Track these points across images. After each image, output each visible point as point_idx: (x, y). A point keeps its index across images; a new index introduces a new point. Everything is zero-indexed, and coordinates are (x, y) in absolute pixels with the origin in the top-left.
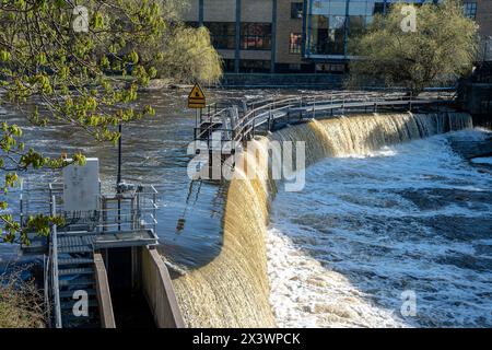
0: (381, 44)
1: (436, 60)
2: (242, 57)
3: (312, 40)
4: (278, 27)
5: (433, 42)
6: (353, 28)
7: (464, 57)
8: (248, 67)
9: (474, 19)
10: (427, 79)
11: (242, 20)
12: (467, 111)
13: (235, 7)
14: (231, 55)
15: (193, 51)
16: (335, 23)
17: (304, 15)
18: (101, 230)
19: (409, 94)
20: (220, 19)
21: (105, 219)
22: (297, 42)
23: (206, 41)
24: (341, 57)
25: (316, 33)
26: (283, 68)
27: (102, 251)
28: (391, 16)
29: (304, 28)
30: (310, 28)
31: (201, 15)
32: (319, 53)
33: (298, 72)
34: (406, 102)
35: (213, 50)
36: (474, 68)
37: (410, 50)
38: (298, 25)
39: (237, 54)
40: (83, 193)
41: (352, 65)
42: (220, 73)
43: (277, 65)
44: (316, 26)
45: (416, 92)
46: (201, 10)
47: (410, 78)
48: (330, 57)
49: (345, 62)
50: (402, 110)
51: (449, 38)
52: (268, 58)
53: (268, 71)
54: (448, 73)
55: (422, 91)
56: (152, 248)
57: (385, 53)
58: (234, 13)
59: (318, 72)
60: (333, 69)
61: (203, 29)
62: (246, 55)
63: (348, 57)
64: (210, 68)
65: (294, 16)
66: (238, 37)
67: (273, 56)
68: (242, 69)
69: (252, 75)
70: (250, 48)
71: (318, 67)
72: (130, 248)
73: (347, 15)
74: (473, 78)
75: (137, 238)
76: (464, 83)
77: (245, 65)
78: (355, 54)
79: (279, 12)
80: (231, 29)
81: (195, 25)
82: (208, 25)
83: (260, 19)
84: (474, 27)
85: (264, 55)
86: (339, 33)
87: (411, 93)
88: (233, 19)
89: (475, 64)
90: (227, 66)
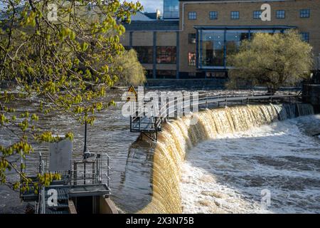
0: (249, 60)
1: (286, 69)
2: (157, 68)
3: (203, 57)
4: (180, 49)
5: (283, 58)
6: (229, 49)
7: (304, 67)
8: (160, 75)
9: (308, 42)
10: (281, 81)
11: (157, 45)
12: (309, 103)
13: (152, 37)
14: (150, 67)
15: (127, 65)
16: (218, 45)
17: (197, 41)
18: (72, 184)
19: (269, 92)
20: (143, 45)
21: (75, 176)
22: (193, 58)
23: (134, 59)
24: (222, 68)
25: (205, 52)
26: (184, 75)
27: (72, 198)
28: (254, 41)
29: (197, 50)
30: (201, 49)
31: (131, 42)
32: (207, 65)
33: (194, 78)
34: (268, 97)
35: (139, 64)
36: (312, 74)
37: (268, 63)
38: (194, 48)
39: (154, 66)
40: (61, 158)
41: (231, 75)
42: (144, 79)
43: (180, 73)
44: (205, 48)
45: (274, 91)
46: (131, 39)
47: (269, 81)
48: (215, 67)
49: (226, 71)
51: (293, 55)
52: (175, 69)
53: (174, 77)
54: (295, 77)
55: (279, 89)
56: (107, 197)
57: (253, 66)
58: (152, 40)
59: (207, 77)
60: (217, 75)
61: (132, 51)
62: (160, 67)
63: (227, 68)
64: (137, 76)
65: (190, 42)
66: (155, 56)
67: (178, 68)
68: (158, 76)
69: (164, 80)
70: (163, 62)
71: (208, 75)
72: (92, 197)
73: (225, 41)
74: (312, 81)
75: (97, 190)
76: (305, 85)
77: (159, 73)
78: (232, 66)
79: (180, 40)
80: (150, 51)
81: (127, 48)
82: (136, 48)
83: (168, 44)
84: (309, 47)
85: (172, 67)
86: (219, 52)
87: (271, 91)
88: (152, 45)
89: (312, 71)
90: (149, 74)
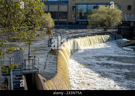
0: (97, 17)
1: (112, 20)
2: (60, 21)
3: (78, 16)
4: (69, 13)
5: (110, 16)
6: (89, 12)
7: (119, 20)
8: (61, 23)
9: (121, 10)
10: (109, 25)
11: (59, 11)
12: (121, 34)
13: (57, 8)
14: (56, 20)
15: (47, 20)
16: (84, 11)
17: (76, 9)
18: (24, 69)
19: (105, 30)
20: (53, 11)
21: (25, 65)
22: (74, 16)
23: (50, 17)
24: (86, 20)
25: (79, 14)
27: (24, 74)
28: (99, 9)
29: (76, 13)
30: (77, 13)
31: (48, 10)
32: (80, 19)
33: (75, 24)
34: (104, 32)
35: (52, 19)
36: (122, 23)
37: (105, 18)
38: (74, 12)
39: (58, 20)
40: (19, 58)
41: (89, 23)
42: (54, 25)
43: (69, 22)
44: (79, 12)
46: (48, 9)
47: (105, 25)
48: (83, 20)
49: (87, 21)
50: (103, 34)
51: (114, 15)
52: (67, 21)
53: (66, 24)
54: (115, 24)
55: (108, 29)
56: (38, 73)
57: (98, 19)
59: (80, 24)
60: (84, 23)
61: (49, 13)
62: (61, 20)
63: (88, 20)
64: (51, 24)
65: (73, 10)
66: (58, 15)
67: (68, 20)
68: (60, 24)
69: (62, 25)
70: (61, 18)
71: (80, 23)
72: (32, 73)
73: (87, 9)
74: (122, 25)
75: (34, 71)
76: (119, 27)
77: (60, 23)
78: (90, 19)
79: (69, 9)
80: (56, 13)
81: (47, 12)
83: (64, 11)
84: (121, 12)
85: (65, 20)
86: (85, 14)
87: (105, 29)
88: (57, 11)
89: (122, 21)
90: (56, 23)
